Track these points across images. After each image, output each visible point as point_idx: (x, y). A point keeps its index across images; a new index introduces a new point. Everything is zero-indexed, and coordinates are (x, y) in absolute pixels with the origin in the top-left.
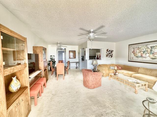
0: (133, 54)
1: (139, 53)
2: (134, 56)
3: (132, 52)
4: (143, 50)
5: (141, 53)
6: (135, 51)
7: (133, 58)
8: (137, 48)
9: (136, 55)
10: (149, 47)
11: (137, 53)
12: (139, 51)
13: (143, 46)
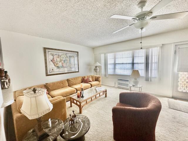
0: (53, 63)
1: (60, 62)
2: (54, 66)
3: (52, 61)
4: (63, 59)
5: (62, 62)
6: (55, 59)
7: (53, 70)
8: (57, 56)
9: (57, 66)
10: (68, 56)
11: (58, 62)
12: (60, 60)
13: (62, 54)
